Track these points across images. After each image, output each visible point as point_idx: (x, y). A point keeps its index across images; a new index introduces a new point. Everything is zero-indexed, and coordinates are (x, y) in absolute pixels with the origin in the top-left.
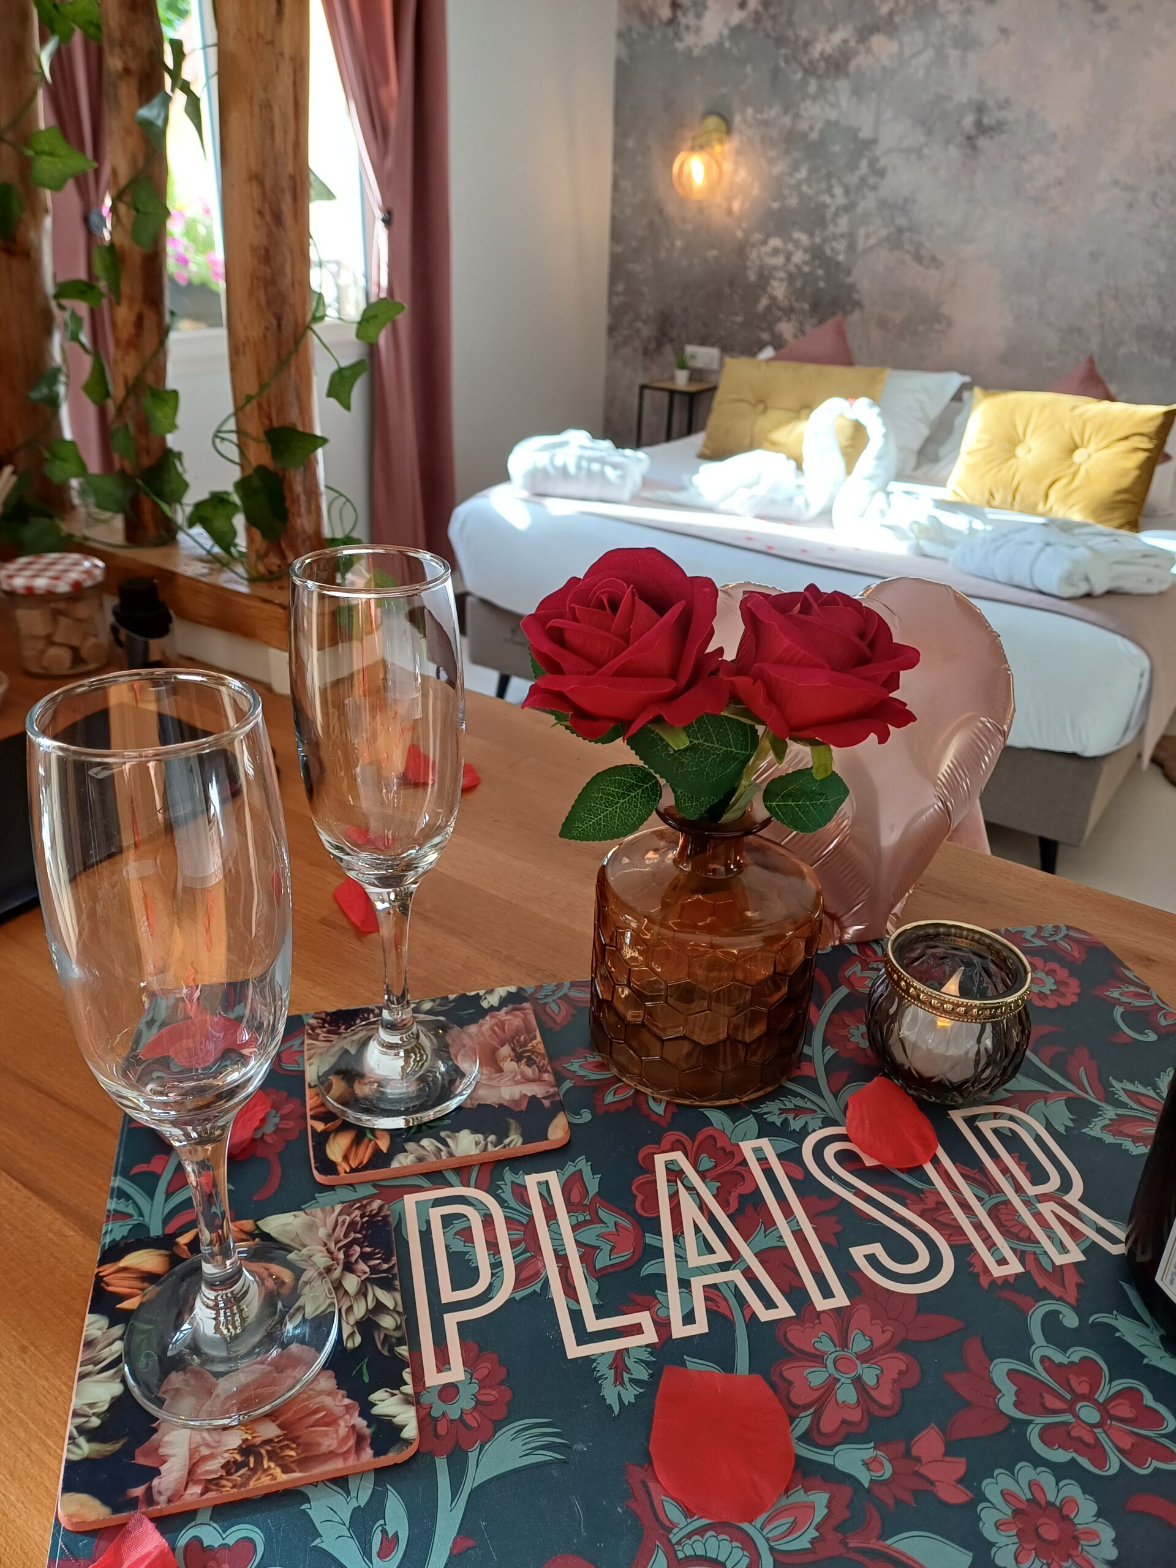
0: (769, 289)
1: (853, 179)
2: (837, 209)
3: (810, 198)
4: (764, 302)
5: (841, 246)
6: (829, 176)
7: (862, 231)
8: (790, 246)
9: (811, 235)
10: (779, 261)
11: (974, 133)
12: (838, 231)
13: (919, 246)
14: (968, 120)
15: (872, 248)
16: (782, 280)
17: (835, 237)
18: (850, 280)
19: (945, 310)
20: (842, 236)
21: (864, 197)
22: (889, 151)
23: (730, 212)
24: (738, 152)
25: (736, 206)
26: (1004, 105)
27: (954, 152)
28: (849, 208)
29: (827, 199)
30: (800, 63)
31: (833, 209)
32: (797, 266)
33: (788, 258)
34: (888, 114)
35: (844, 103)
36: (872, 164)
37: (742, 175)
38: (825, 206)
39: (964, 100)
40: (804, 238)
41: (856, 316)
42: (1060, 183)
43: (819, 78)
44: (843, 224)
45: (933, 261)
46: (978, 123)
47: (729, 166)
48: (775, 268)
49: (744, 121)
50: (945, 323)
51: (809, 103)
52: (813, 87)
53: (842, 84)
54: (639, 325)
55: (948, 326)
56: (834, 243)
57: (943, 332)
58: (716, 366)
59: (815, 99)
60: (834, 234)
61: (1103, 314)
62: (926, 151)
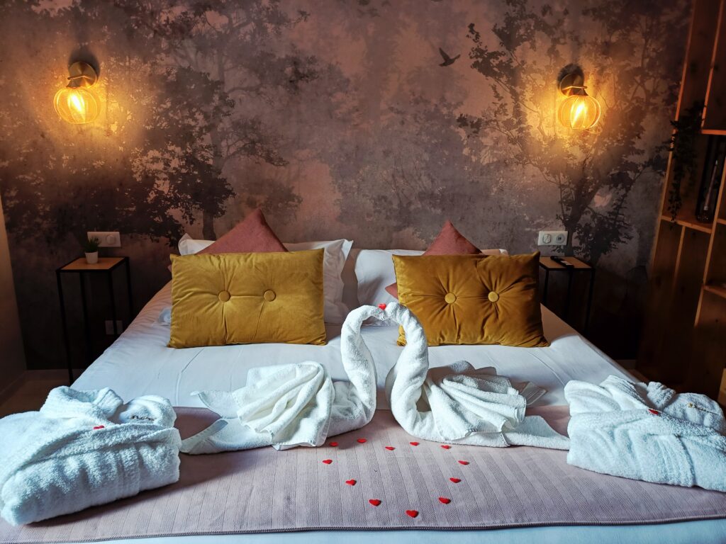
0: (155, 186)
1: (210, 109)
2: (201, 129)
3: (177, 121)
4: (152, 196)
5: (209, 154)
6: (190, 106)
7: (224, 143)
8: (167, 156)
9: (183, 148)
10: (161, 166)
11: (294, 78)
12: (204, 144)
13: (269, 152)
14: (289, 70)
15: (234, 154)
16: (165, 179)
17: (202, 148)
18: (220, 177)
19: (295, 192)
20: (208, 147)
21: (221, 121)
22: (233, 90)
23: (109, 133)
24: (108, 89)
25: (114, 128)
26: (312, 60)
27: (281, 89)
28: (210, 128)
29: (193, 123)
30: (150, 27)
31: (197, 129)
32: (174, 168)
33: (167, 164)
34: (229, 65)
35: (192, 56)
36: (223, 97)
37: (115, 106)
38: (190, 127)
39: (283, 57)
40: (178, 150)
41: (230, 200)
42: (357, 110)
43: (168, 38)
44: (208, 139)
45: (281, 162)
46: (296, 72)
47: (103, 100)
48: (157, 171)
49: (109, 67)
50: (296, 200)
51: (163, 55)
52: (164, 44)
53: (188, 43)
54: (38, 220)
55: (300, 202)
56: (203, 153)
57: (296, 206)
58: (118, 244)
59: (167, 52)
60: (202, 146)
61: (397, 187)
62: (262, 89)
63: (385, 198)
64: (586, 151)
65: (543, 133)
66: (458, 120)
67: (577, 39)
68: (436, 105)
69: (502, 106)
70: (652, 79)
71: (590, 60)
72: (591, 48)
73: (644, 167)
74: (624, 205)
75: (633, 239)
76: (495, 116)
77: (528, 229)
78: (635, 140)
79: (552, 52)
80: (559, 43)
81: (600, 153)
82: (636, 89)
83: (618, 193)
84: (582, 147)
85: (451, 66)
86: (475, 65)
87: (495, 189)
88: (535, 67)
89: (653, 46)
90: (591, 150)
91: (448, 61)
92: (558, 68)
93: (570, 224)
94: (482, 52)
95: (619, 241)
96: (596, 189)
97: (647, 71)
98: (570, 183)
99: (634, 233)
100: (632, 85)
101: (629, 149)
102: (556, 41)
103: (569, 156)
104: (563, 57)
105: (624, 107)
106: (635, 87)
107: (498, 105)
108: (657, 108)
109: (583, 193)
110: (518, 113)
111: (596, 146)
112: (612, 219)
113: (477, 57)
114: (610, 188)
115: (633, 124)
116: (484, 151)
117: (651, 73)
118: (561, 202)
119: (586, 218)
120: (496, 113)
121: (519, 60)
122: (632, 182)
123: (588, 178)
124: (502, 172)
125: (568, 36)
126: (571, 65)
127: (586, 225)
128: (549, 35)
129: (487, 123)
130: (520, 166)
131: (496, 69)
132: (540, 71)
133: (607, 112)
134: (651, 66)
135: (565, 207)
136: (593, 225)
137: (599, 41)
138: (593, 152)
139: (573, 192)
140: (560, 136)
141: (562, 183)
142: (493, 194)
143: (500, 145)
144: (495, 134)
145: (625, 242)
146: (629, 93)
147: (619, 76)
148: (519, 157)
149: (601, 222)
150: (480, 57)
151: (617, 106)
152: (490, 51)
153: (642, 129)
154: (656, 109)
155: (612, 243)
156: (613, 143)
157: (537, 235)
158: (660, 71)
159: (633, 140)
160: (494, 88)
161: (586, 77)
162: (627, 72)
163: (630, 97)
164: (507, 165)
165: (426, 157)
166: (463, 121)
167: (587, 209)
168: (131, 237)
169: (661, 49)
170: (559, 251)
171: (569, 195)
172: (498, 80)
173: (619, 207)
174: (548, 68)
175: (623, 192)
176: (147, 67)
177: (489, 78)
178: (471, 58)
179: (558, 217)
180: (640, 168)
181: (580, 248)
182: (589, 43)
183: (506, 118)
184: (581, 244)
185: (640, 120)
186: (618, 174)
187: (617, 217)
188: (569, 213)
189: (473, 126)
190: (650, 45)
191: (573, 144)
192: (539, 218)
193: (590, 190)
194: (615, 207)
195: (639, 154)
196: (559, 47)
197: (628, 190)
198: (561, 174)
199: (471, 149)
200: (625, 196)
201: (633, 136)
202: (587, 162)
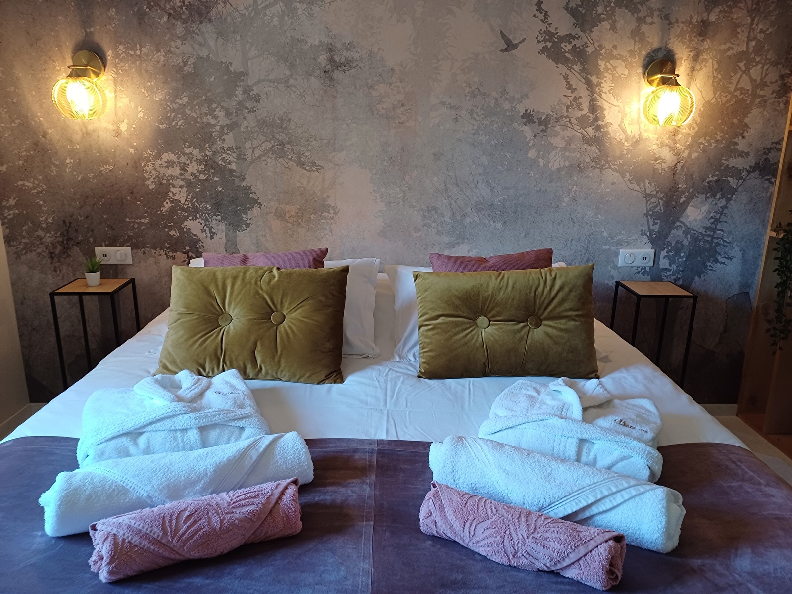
0: (171, 195)
1: (233, 104)
2: (222, 128)
3: (195, 119)
4: (167, 205)
5: (232, 157)
6: (210, 101)
7: (248, 145)
8: (183, 159)
9: (202, 150)
10: (177, 171)
11: (328, 67)
12: (226, 146)
13: (300, 155)
14: (323, 58)
15: (259, 157)
16: (181, 187)
17: (224, 150)
18: (244, 184)
19: (330, 202)
20: (230, 149)
21: (245, 119)
22: (259, 82)
23: (118, 133)
24: (115, 81)
25: (124, 127)
26: (349, 47)
27: (315, 82)
28: (231, 127)
29: (213, 122)
30: (163, 10)
31: (218, 128)
32: (192, 174)
33: (184, 169)
34: (253, 53)
35: (212, 43)
36: (247, 91)
37: (125, 101)
38: (208, 125)
39: (316, 42)
40: (196, 152)
41: (256, 211)
42: (403, 105)
43: (184, 22)
44: (230, 140)
45: (315, 167)
46: (331, 60)
47: (110, 95)
48: (173, 177)
49: (117, 56)
50: (332, 211)
51: (179, 42)
52: (180, 29)
53: (206, 27)
54: (40, 233)
55: (335, 213)
56: (224, 156)
57: (332, 218)
58: (130, 261)
59: (184, 39)
60: (223, 148)
61: (449, 196)
62: (291, 81)
63: (435, 209)
64: (677, 155)
65: (624, 131)
66: (523, 117)
67: (667, 17)
68: (496, 99)
69: (575, 99)
70: (760, 66)
71: (684, 43)
72: (685, 28)
73: (749, 172)
74: (723, 218)
75: (734, 260)
76: (568, 111)
77: (607, 247)
78: (738, 140)
79: (637, 34)
80: (645, 23)
81: (694, 155)
82: (741, 76)
83: (716, 204)
84: (672, 149)
85: (515, 52)
86: (543, 50)
87: (567, 199)
88: (615, 53)
89: (761, 26)
90: (683, 152)
91: (510, 46)
92: (644, 53)
93: (658, 241)
94: (552, 35)
95: (717, 261)
96: (690, 198)
97: (753, 56)
98: (657, 192)
99: (736, 252)
100: (736, 73)
101: (731, 150)
102: (641, 21)
103: (656, 160)
104: (650, 40)
105: (724, 99)
106: (738, 75)
107: (571, 99)
108: (765, 101)
109: (673, 203)
110: (594, 108)
111: (689, 147)
112: (709, 235)
113: (545, 40)
114: (707, 198)
115: (735, 121)
116: (553, 153)
117: (758, 59)
118: (646, 215)
119: (676, 234)
120: (568, 108)
121: (596, 44)
122: (733, 191)
123: (680, 186)
124: (575, 178)
125: (656, 13)
126: (659, 49)
127: (677, 242)
128: (633, 14)
129: (558, 120)
130: (597, 171)
131: (567, 55)
132: (620, 57)
133: (704, 106)
134: (759, 50)
135: (651, 221)
136: (686, 242)
137: (694, 21)
138: (685, 155)
139: (661, 202)
140: (645, 135)
141: (648, 192)
142: (564, 205)
143: (573, 146)
144: (568, 133)
145: (724, 263)
146: (731, 83)
147: (719, 62)
148: (596, 161)
149: (695, 239)
150: (549, 40)
151: (716, 99)
152: (562, 32)
153: (747, 126)
154: (764, 103)
155: (709, 264)
156: (710, 144)
157: (617, 254)
158: (769, 57)
159: (736, 140)
160: (566, 78)
161: (678, 63)
162: (729, 57)
163: (732, 88)
164: (581, 170)
165: (484, 160)
166: (528, 118)
167: (678, 224)
168: (144, 253)
169: (770, 30)
170: (643, 274)
171: (657, 206)
172: (570, 69)
173: (717, 221)
174: (632, 53)
175: (723, 202)
176: (161, 56)
177: (560, 65)
178: (538, 42)
179: (643, 233)
180: (744, 174)
181: (670, 271)
182: (682, 22)
183: (579, 114)
184: (670, 265)
185: (745, 116)
186: (716, 181)
187: (714, 232)
188: (656, 228)
189: (540, 123)
190: (757, 25)
191: (662, 145)
192: (620, 233)
193: (682, 200)
194: (712, 220)
195: (742, 157)
196: (644, 28)
197: (729, 200)
198: (647, 181)
199: (538, 152)
200: (725, 207)
201: (736, 135)
202: (679, 167)
